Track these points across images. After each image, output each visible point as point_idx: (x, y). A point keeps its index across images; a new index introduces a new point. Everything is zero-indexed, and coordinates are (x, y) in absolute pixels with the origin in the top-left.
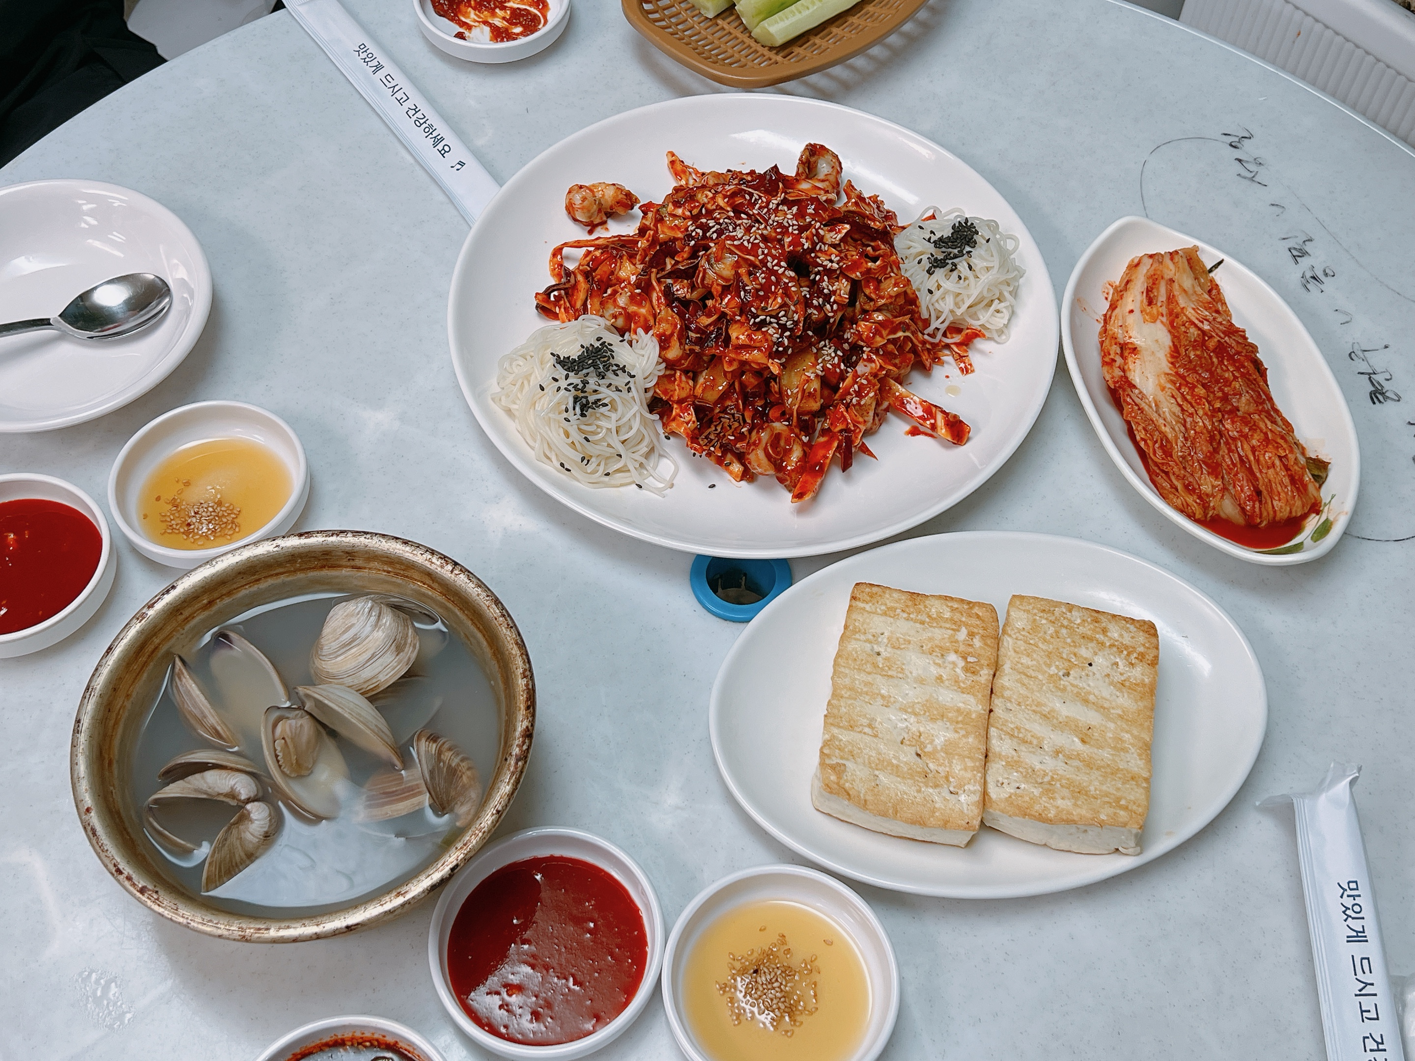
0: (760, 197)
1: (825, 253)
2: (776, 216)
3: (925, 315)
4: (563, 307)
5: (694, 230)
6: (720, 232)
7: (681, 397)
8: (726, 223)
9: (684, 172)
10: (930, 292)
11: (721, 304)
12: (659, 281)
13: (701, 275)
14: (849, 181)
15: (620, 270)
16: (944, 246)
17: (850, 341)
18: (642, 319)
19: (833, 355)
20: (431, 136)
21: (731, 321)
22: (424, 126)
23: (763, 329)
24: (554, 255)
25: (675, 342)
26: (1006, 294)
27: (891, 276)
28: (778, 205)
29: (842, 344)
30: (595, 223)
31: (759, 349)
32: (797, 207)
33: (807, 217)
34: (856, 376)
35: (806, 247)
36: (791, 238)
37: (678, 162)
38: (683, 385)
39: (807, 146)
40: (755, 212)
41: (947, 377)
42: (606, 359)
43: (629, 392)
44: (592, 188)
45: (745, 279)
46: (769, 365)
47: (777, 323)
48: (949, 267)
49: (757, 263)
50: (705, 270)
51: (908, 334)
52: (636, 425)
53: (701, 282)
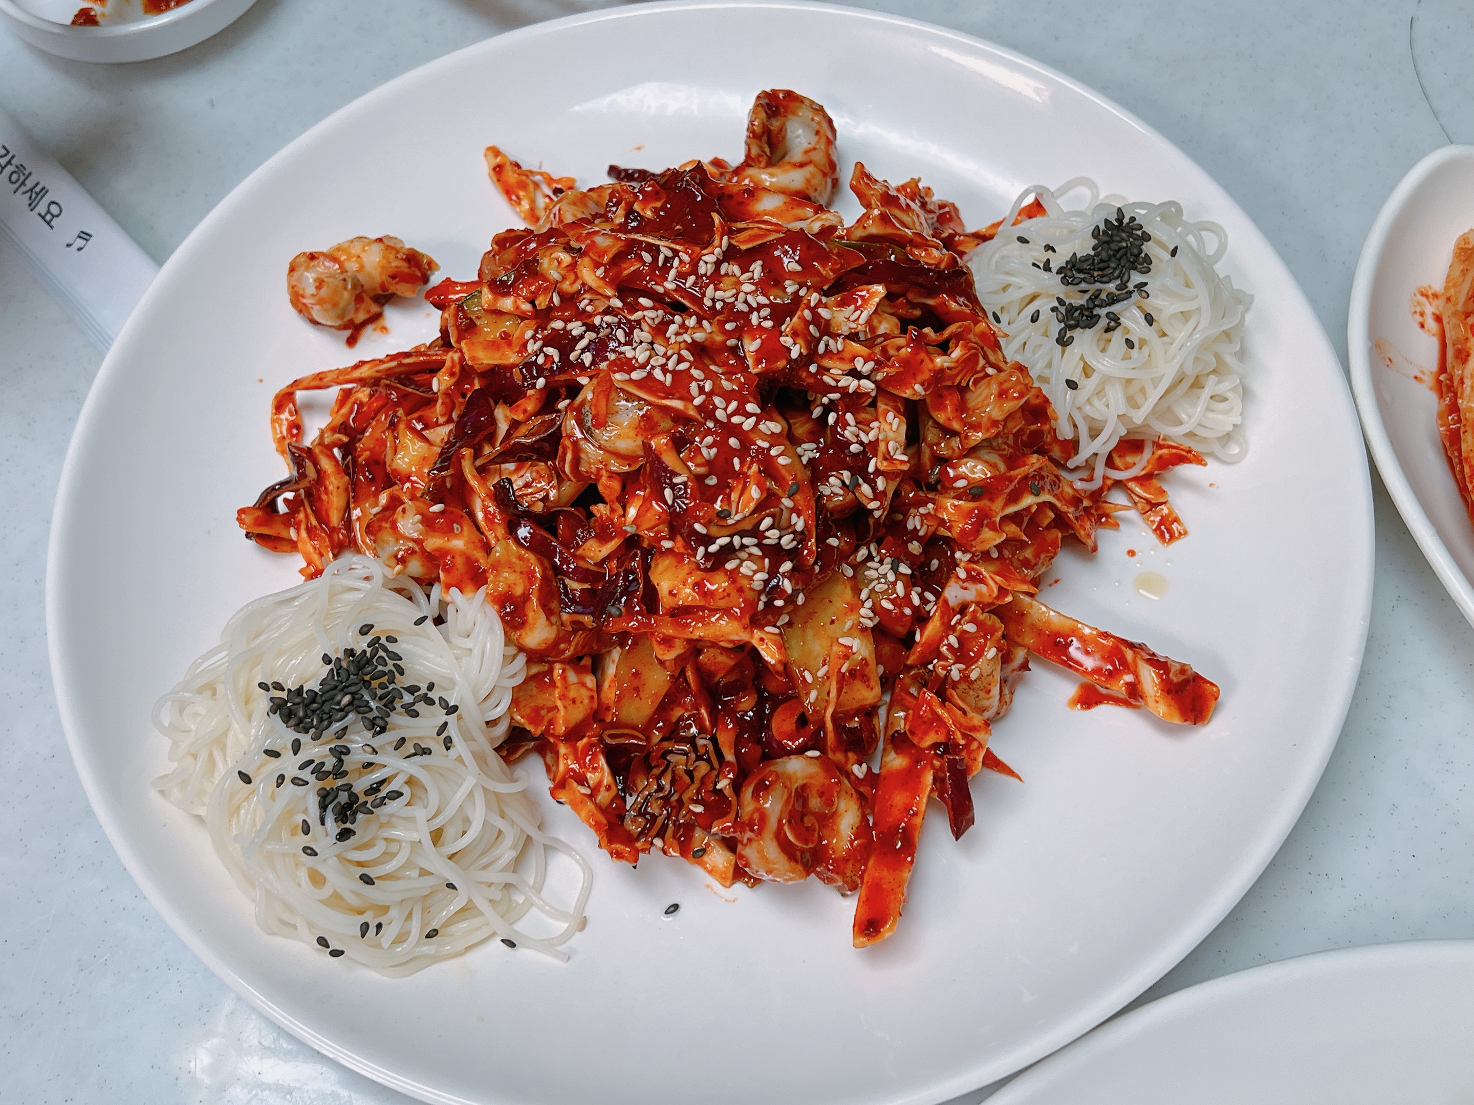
0: (676, 253)
1: (839, 356)
2: (716, 289)
3: (1065, 432)
4: (303, 526)
5: (541, 350)
6: (599, 348)
7: (572, 723)
8: (609, 325)
9: (523, 186)
10: (1072, 385)
11: (624, 515)
12: (482, 471)
13: (569, 457)
14: (859, 165)
15: (395, 453)
16: (1083, 280)
17: (921, 533)
18: (459, 561)
19: (891, 577)
20: (23, 189)
21: (652, 552)
22: (9, 169)
23: (730, 566)
24: (279, 407)
25: (534, 612)
26: (1230, 360)
27: (987, 375)
28: (718, 264)
29: (905, 543)
30: (357, 321)
31: (727, 611)
32: (760, 262)
33: (787, 282)
34: (947, 611)
35: (794, 354)
36: (759, 341)
37: (508, 168)
38: (572, 694)
39: (758, 97)
40: (670, 286)
41: (1132, 553)
42: (384, 679)
43: (448, 748)
44: (336, 254)
45: (670, 459)
46: (755, 642)
47: (759, 545)
48: (1103, 322)
49: (692, 412)
50: (575, 444)
51: (1046, 497)
52: (478, 814)
53: (572, 472)
